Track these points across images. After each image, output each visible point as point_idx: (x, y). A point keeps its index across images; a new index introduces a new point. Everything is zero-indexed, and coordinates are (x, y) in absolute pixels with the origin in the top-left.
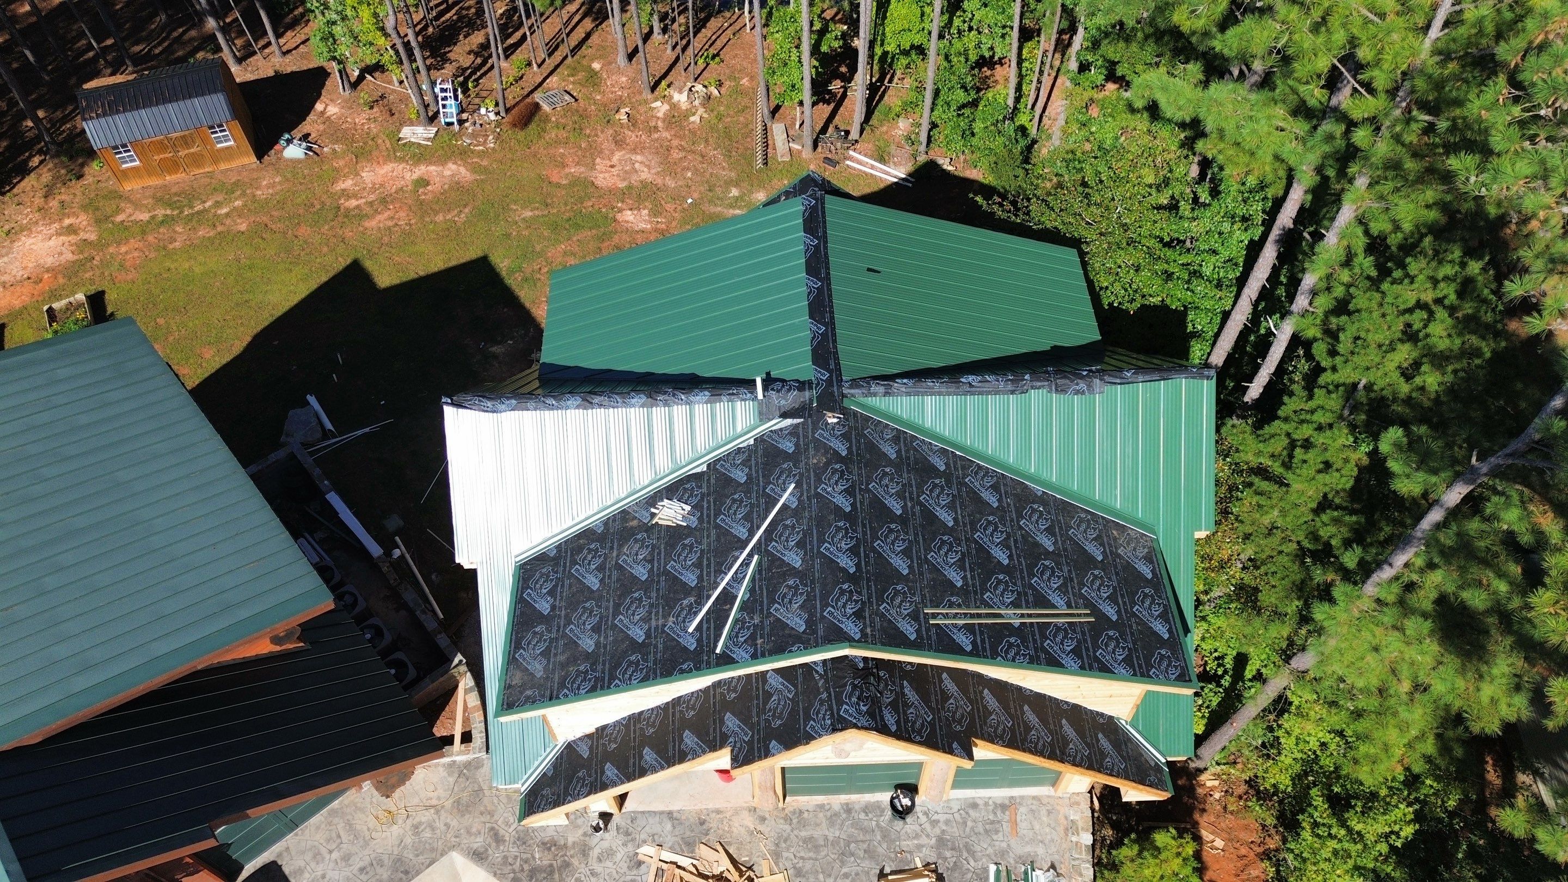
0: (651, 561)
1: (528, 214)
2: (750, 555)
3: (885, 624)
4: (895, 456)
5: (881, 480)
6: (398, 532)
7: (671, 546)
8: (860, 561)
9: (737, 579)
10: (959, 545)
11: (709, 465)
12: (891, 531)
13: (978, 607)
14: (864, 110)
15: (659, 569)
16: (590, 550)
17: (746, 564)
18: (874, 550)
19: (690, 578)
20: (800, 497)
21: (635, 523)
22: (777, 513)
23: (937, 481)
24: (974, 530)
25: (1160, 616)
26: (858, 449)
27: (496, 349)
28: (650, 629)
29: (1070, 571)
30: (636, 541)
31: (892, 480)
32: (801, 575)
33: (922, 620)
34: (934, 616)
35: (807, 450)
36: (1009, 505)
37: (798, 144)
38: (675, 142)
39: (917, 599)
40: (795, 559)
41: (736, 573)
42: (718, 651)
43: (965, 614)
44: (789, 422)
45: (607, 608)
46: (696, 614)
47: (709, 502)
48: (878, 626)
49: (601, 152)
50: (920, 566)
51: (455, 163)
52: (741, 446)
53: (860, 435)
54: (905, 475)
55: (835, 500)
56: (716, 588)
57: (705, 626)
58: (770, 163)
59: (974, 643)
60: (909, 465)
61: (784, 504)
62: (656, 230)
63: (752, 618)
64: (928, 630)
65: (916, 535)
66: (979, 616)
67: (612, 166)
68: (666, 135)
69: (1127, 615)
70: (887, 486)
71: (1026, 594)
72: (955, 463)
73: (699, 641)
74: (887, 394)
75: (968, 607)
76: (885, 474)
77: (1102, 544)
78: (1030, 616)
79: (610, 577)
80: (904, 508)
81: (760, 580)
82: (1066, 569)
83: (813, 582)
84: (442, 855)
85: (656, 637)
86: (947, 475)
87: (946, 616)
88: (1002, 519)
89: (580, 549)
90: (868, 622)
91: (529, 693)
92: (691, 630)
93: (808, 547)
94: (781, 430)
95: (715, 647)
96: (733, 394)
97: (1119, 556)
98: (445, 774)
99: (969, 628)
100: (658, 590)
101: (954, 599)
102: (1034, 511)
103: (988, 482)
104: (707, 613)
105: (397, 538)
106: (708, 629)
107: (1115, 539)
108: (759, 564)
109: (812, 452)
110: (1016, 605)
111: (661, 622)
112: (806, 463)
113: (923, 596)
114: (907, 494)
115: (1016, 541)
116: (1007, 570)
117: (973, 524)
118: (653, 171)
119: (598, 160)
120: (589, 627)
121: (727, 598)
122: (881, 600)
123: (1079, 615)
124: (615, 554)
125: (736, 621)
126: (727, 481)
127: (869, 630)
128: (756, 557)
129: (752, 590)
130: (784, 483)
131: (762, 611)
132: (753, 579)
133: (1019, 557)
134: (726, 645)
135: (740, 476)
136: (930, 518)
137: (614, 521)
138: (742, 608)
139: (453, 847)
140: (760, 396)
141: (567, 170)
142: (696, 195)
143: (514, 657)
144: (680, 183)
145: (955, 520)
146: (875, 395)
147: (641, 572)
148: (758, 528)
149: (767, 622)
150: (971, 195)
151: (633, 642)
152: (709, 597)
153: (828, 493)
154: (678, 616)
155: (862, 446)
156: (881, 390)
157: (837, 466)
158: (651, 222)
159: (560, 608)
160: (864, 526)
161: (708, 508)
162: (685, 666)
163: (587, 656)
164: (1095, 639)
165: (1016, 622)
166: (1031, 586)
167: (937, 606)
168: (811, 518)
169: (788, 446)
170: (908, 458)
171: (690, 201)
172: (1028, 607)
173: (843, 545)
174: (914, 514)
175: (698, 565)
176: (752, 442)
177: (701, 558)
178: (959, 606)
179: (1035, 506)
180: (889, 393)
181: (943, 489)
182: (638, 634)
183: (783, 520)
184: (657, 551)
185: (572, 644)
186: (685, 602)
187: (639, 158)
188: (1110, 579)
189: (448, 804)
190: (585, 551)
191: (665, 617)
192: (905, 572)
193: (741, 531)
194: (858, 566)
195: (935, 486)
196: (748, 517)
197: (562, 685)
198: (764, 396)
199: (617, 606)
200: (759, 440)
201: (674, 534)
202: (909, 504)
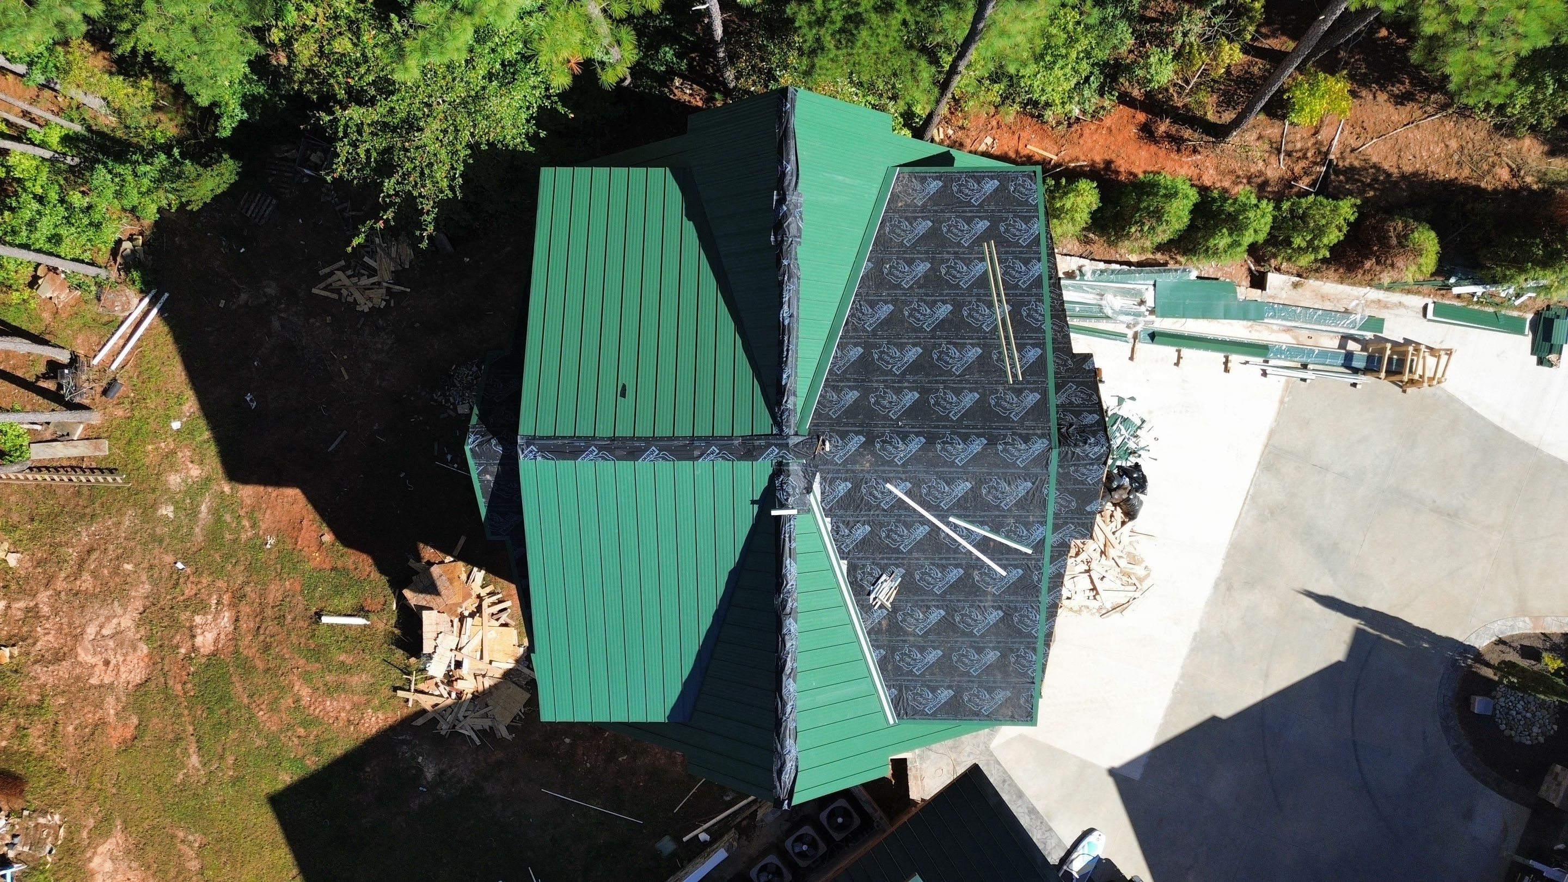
0: (928, 607)
1: (194, 760)
2: (948, 524)
3: (1031, 417)
4: (855, 392)
5: (885, 407)
7: (917, 590)
8: (974, 434)
9: (968, 535)
10: (940, 345)
11: (842, 558)
12: (937, 403)
13: (999, 337)
14: (18, 340)
15: (938, 600)
16: (902, 660)
17: (955, 528)
18: (960, 419)
19: (955, 574)
20: (901, 479)
21: (884, 623)
22: (913, 500)
23: (876, 357)
24: (921, 329)
25: (979, 183)
26: (854, 425)
28: (993, 607)
29: (948, 253)
30: (904, 620)
31: (884, 398)
32: (980, 482)
33: (1020, 386)
34: (1015, 376)
35: (853, 471)
36: (888, 295)
37: (75, 430)
38: (60, 584)
39: (1000, 388)
40: (964, 487)
41: (961, 536)
42: (1030, 552)
43: (1008, 349)
44: (816, 487)
45: (963, 643)
46: (992, 569)
47: (883, 559)
48: (1033, 424)
49: (78, 678)
50: (968, 382)
51: (90, 860)
52: (829, 529)
53: (838, 421)
54: (875, 385)
55: (914, 451)
56: (971, 552)
57: (1004, 562)
58: (112, 466)
59: (1034, 346)
60: (863, 381)
61: (906, 494)
62: (233, 605)
63: (1008, 524)
64: (1028, 382)
65: (937, 382)
66: (1007, 338)
67: (107, 663)
68: (44, 597)
69: (982, 211)
70: (891, 403)
71: (978, 295)
72: (851, 337)
73: (1016, 567)
74: (795, 395)
75: (1000, 346)
76: (877, 403)
77: (916, 218)
78: (998, 295)
79: (933, 642)
80: (911, 389)
81: (975, 516)
82: (946, 256)
83: (989, 474)
85: (1002, 601)
86: (868, 347)
87: (1013, 366)
88: (905, 303)
89: (898, 669)
90: (1031, 432)
91: (1022, 701)
92: (1004, 573)
93: (955, 475)
95: (1026, 553)
96: (790, 537)
97: (924, 205)
99: (1020, 348)
100: (958, 601)
101: (995, 357)
102: (890, 273)
103: (867, 309)
104: (992, 560)
105: (685, 839)
106: (1007, 559)
107: (906, 205)
108: (959, 517)
109: (858, 467)
110: (990, 305)
111: (989, 598)
112: (868, 472)
113: (997, 382)
114: (896, 385)
115: (927, 295)
116: (958, 306)
117: (915, 330)
118: (119, 611)
119: (94, 681)
120: (976, 656)
121: (984, 544)
122: (1007, 419)
123: (990, 253)
124: (912, 639)
125: (1008, 537)
126: (864, 543)
127: (1039, 432)
128: (952, 519)
129: (981, 524)
130: (883, 493)
131: (1004, 516)
132: (972, 522)
133: (941, 295)
134: (1027, 546)
135: (862, 531)
136: (915, 367)
137: (876, 640)
138: (996, 531)
140: (794, 512)
141: (112, 719)
142: (169, 559)
143: (987, 716)
144: (144, 578)
145: (914, 345)
146: (795, 405)
147: (936, 615)
148: (922, 516)
149: (1016, 513)
151: (1002, 620)
152: (978, 559)
153: (905, 456)
154: (988, 584)
155: (851, 421)
156: (792, 399)
157: (878, 446)
158: (218, 612)
159: (951, 681)
160: (937, 427)
161: (889, 559)
162: (1036, 578)
163: (1004, 656)
164: (1009, 244)
165: (1007, 308)
166: (970, 288)
167: (1005, 372)
168: (927, 472)
169: (843, 488)
170: (856, 380)
171: (180, 565)
172: (991, 295)
173: (960, 447)
174: (914, 381)
175: (943, 568)
176: (828, 520)
177: (938, 566)
178: (1001, 353)
179: (886, 271)
180: (795, 392)
181: (884, 352)
182: (994, 616)
183: (921, 496)
184: (919, 603)
185: (989, 669)
186: (977, 578)
187: (91, 630)
188: (949, 219)
190: (901, 664)
191: (985, 593)
192: (977, 396)
193: (922, 531)
194: (979, 435)
195: (880, 358)
196: (908, 526)
197: (1025, 674)
198: (793, 508)
199: (964, 634)
200: (828, 513)
201: (905, 588)
202: (906, 384)
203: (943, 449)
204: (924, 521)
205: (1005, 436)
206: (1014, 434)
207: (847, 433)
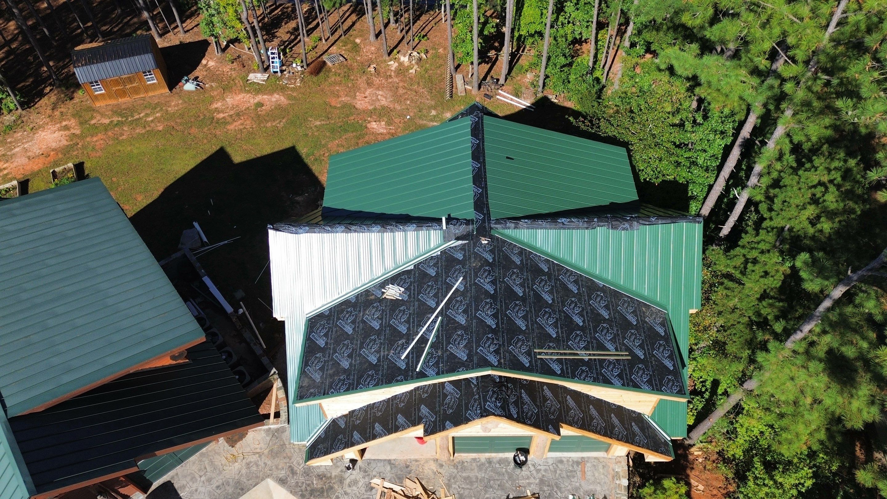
0: (381, 319)
1: (318, 123)
2: (437, 317)
3: (512, 358)
4: (519, 263)
5: (511, 276)
6: (242, 299)
7: (393, 310)
8: (498, 322)
9: (429, 330)
10: (555, 314)
11: (415, 266)
13: (565, 349)
14: (508, 68)
15: (385, 323)
16: (348, 312)
17: (434, 322)
18: (506, 315)
19: (403, 329)
20: (466, 284)
21: (373, 297)
22: (452, 294)
23: (543, 278)
24: (564, 306)
25: (668, 357)
26: (499, 258)
27: (299, 198)
28: (380, 356)
29: (617, 330)
30: (373, 307)
31: (517, 276)
32: (465, 329)
33: (533, 356)
34: (540, 354)
35: (470, 258)
36: (583, 292)
37: (470, 86)
38: (401, 84)
39: (530, 343)
40: (462, 320)
41: (429, 326)
42: (418, 370)
43: (557, 353)
44: (460, 242)
45: (356, 345)
46: (406, 349)
47: (414, 287)
48: (508, 359)
49: (359, 89)
50: (532, 325)
51: (278, 94)
52: (433, 255)
53: (500, 250)
54: (525, 274)
55: (485, 287)
56: (417, 335)
57: (411, 356)
58: (454, 97)
59: (562, 369)
60: (527, 268)
61: (456, 289)
62: (389, 133)
63: (437, 352)
64: (536, 361)
65: (531, 308)
66: (565, 354)
67: (365, 97)
68: (396, 80)
69: (649, 355)
70: (515, 280)
71: (592, 343)
72: (554, 267)
73: (407, 364)
74: (516, 228)
75: (559, 349)
76: (514, 273)
77: (636, 316)
78: (594, 355)
79: (358, 327)
80: (524, 292)
81: (442, 331)
82: (615, 329)
83: (471, 333)
84: (262, 480)
85: (383, 361)
86: (549, 274)
87: (546, 354)
88: (580, 300)
89: (342, 311)
90: (502, 356)
91: (312, 390)
92: (403, 358)
93: (470, 313)
94: (456, 247)
95: (416, 368)
96: (429, 226)
97: (646, 322)
98: (265, 435)
99: (559, 361)
100: (385, 335)
101: (551, 344)
102: (598, 295)
103: (572, 279)
104: (412, 348)
105: (241, 303)
106: (413, 357)
107: (644, 312)
108: (442, 322)
109: (473, 260)
110: (586, 348)
111: (386, 353)
112: (469, 266)
113: (534, 342)
114: (526, 285)
115: (587, 313)
116: (582, 329)
117: (563, 302)
118: (388, 100)
119: (358, 94)
120: (346, 355)
121: (423, 340)
122: (510, 344)
123: (622, 355)
124: (361, 314)
125: (428, 353)
126: (424, 275)
127: (502, 361)
128: (440, 318)
129: (437, 336)
130: (457, 277)
131: (443, 348)
132: (438, 330)
133: (589, 321)
134: (422, 367)
135: (432, 272)
136: (538, 297)
137: (361, 296)
138: (432, 346)
139: (268, 476)
140: (444, 228)
141: (340, 99)
142: (412, 114)
144: (403, 107)
145: (553, 300)
146: (509, 228)
147: (376, 325)
148: (442, 301)
149: (445, 355)
150: (567, 117)
151: (370, 364)
152: (413, 340)
153: (481, 283)
154: (396, 350)
155: (501, 257)
156: (513, 225)
157: (487, 268)
158: (386, 129)
159: (330, 344)
160: (501, 302)
161: (414, 290)
162: (399, 378)
163: (345, 371)
164: (631, 369)
165: (586, 358)
166: (595, 338)
167: (542, 348)
168: (471, 297)
169: (460, 256)
170: (527, 264)
171: (408, 117)
172: (593, 350)
173: (489, 312)
174: (529, 296)
175: (408, 321)
176: (439, 253)
177: (409, 318)
178: (554, 348)
179: (599, 293)
180: (517, 227)
181: (546, 282)
182: (373, 359)
183: (456, 297)
184: (385, 313)
185: (337, 364)
186: (400, 342)
187: (380, 93)
188: (640, 335)
189: (266, 452)
190: (345, 312)
191: (389, 350)
192: (524, 328)
193: (432, 303)
194: (497, 324)
195: (542, 280)
196: (436, 296)
197: (331, 387)
198: (447, 228)
199: (362, 343)
200: (443, 252)
201: (395, 304)
202: (527, 290)
203: (487, 303)
204: (438, 305)
205: (498, 340)
206: (500, 345)
207: (494, 253)
